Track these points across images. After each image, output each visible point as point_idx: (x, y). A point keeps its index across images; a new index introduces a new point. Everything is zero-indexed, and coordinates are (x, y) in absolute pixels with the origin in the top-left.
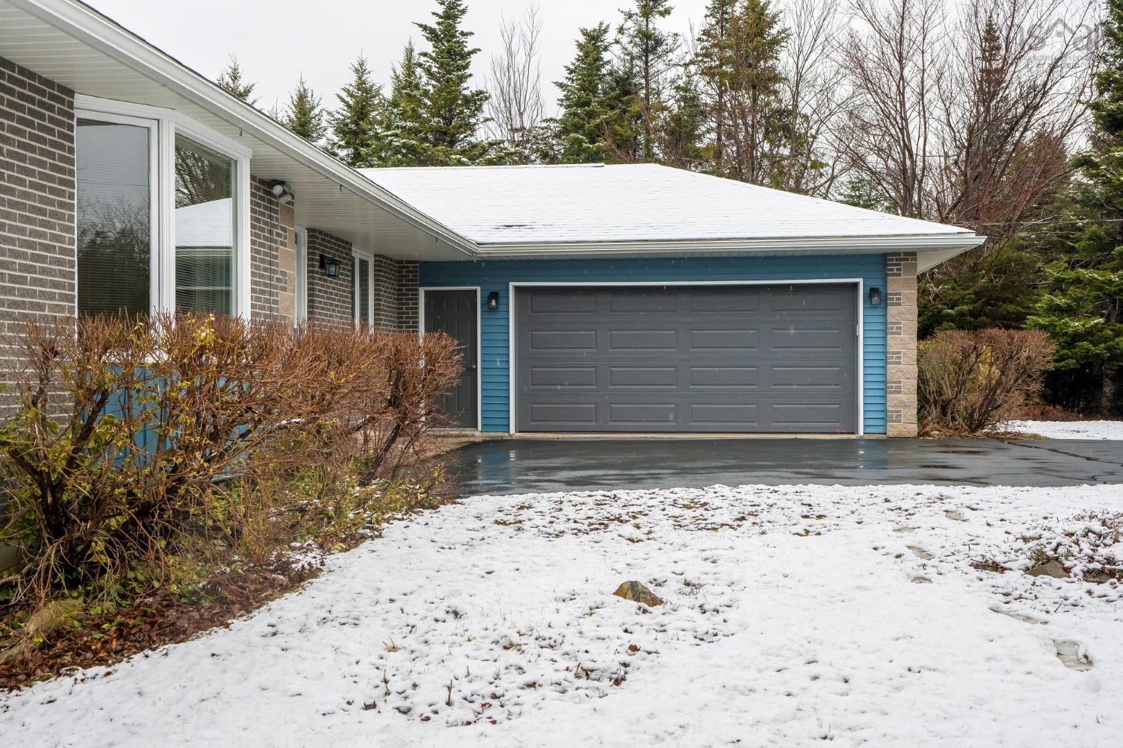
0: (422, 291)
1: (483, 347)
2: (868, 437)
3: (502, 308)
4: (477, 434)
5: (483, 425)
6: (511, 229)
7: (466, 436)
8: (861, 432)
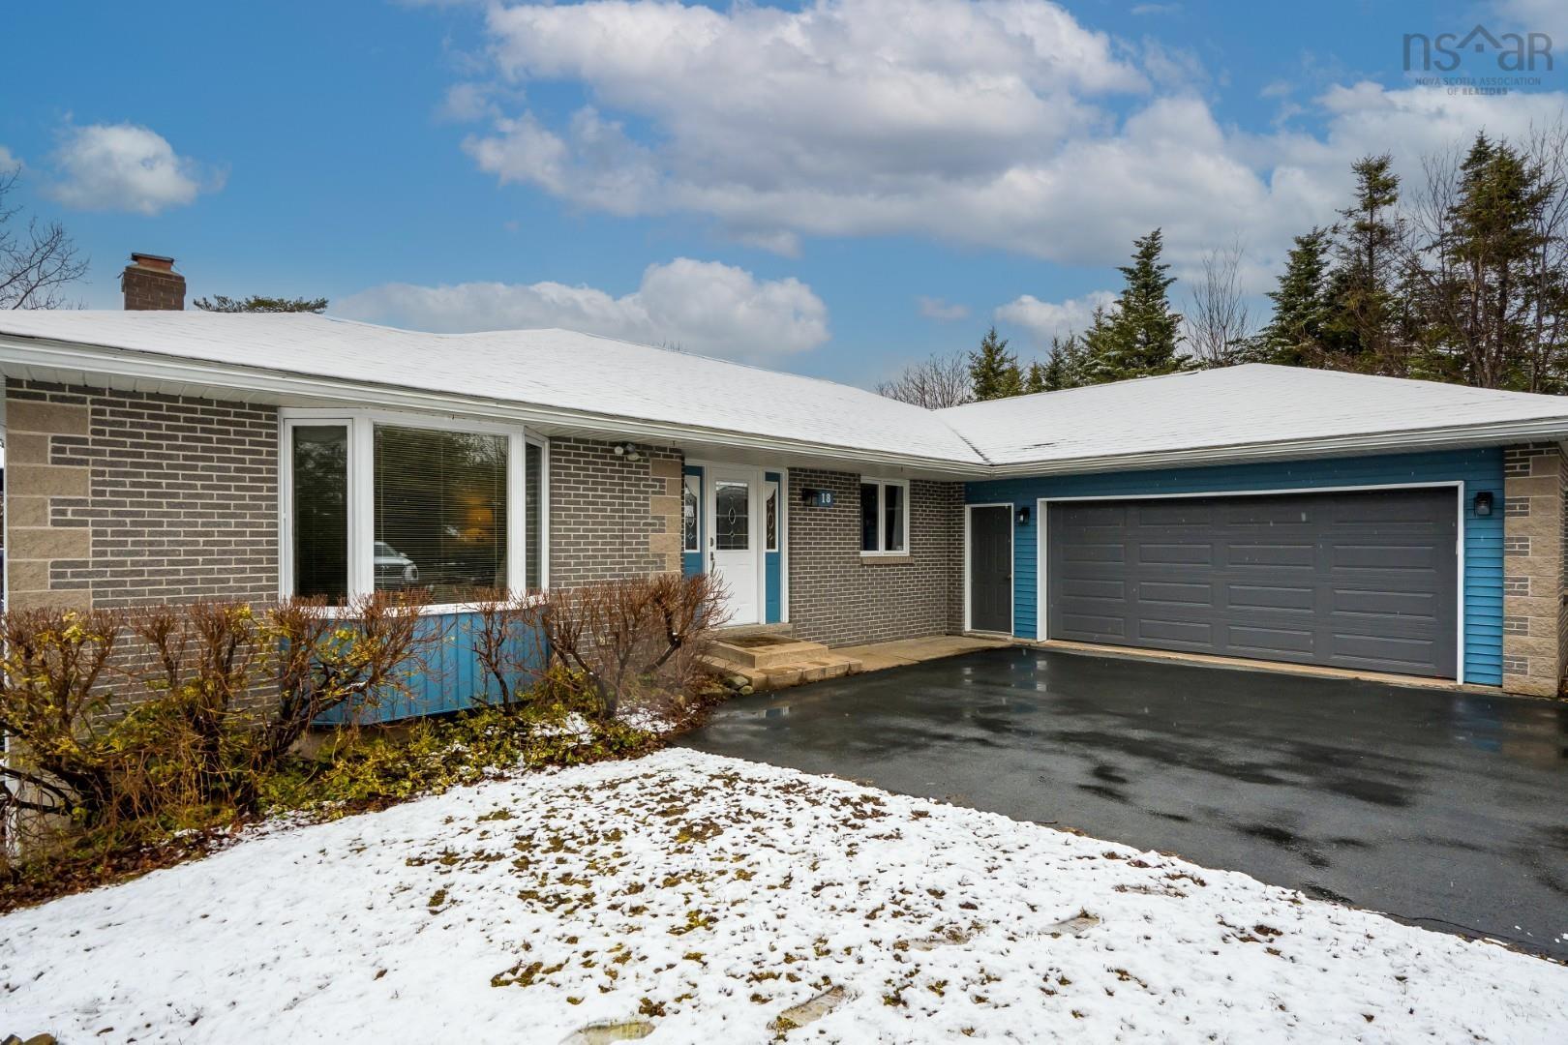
0: (968, 509)
1: (1015, 559)
2: (1470, 689)
3: (1031, 523)
4: (1010, 638)
5: (1016, 631)
6: (1041, 448)
7: (999, 639)
8: (1460, 681)
